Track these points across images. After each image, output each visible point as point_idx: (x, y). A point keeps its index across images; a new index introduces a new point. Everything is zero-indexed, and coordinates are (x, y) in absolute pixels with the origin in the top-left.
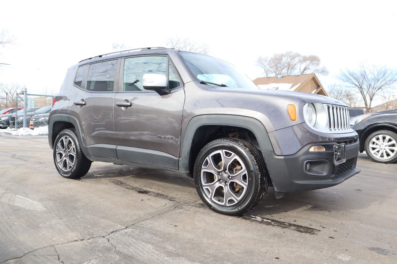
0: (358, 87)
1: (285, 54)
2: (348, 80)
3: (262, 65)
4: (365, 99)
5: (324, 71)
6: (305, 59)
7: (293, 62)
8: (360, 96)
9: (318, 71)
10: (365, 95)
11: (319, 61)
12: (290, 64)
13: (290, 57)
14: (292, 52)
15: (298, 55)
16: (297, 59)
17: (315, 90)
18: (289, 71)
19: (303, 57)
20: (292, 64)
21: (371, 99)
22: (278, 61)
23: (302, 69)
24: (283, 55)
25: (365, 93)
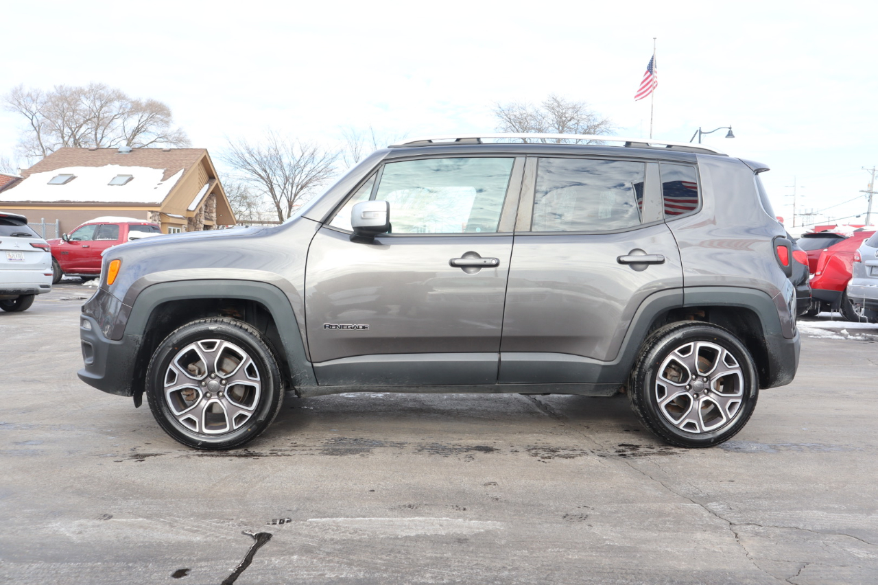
0: (266, 182)
1: (86, 90)
2: (246, 164)
3: (24, 111)
4: (278, 206)
5: (181, 140)
6: (136, 108)
7: (106, 112)
8: (268, 198)
9: (167, 139)
10: (278, 197)
11: (169, 115)
12: (101, 116)
13: (100, 98)
14: (103, 88)
15: (120, 97)
16: (117, 104)
17: (207, 186)
18: (100, 131)
19: (132, 102)
20: (106, 115)
21: (290, 207)
22: (66, 105)
23: (129, 130)
24: (80, 92)
25: (278, 194)
